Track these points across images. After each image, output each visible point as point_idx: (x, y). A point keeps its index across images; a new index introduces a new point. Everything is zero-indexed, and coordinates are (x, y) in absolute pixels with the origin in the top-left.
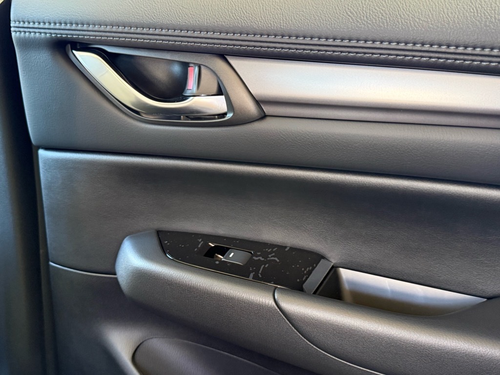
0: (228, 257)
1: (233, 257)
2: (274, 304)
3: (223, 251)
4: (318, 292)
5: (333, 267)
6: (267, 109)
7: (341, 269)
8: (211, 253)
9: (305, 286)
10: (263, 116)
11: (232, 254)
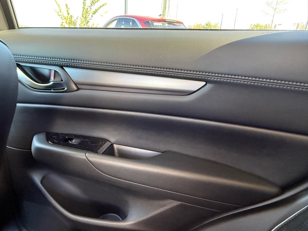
0: (72, 142)
1: (74, 141)
2: (85, 157)
3: (71, 139)
4: (104, 153)
5: (111, 144)
6: (79, 86)
7: (114, 145)
8: (66, 140)
9: (98, 151)
10: (78, 89)
11: (74, 140)
